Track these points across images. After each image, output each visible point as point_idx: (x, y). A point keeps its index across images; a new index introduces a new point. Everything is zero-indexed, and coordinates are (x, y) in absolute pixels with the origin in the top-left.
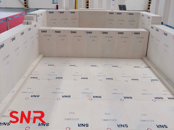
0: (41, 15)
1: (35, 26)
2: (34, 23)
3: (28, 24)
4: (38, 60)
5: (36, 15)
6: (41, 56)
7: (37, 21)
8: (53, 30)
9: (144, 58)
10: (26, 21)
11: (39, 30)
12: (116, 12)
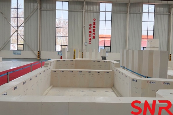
0: (53, 62)
1: (50, 68)
2: (49, 66)
3: (46, 67)
4: (50, 88)
5: (51, 62)
6: (52, 86)
7: (51, 66)
8: (60, 71)
9: (112, 87)
10: (45, 65)
11: (51, 71)
12: (97, 61)
